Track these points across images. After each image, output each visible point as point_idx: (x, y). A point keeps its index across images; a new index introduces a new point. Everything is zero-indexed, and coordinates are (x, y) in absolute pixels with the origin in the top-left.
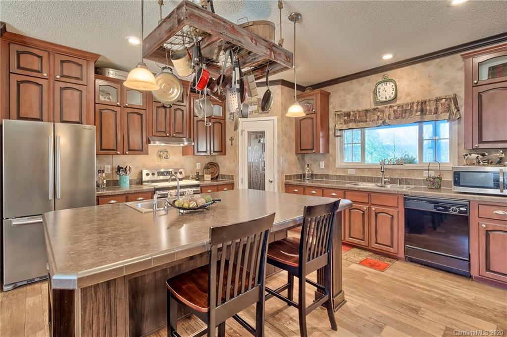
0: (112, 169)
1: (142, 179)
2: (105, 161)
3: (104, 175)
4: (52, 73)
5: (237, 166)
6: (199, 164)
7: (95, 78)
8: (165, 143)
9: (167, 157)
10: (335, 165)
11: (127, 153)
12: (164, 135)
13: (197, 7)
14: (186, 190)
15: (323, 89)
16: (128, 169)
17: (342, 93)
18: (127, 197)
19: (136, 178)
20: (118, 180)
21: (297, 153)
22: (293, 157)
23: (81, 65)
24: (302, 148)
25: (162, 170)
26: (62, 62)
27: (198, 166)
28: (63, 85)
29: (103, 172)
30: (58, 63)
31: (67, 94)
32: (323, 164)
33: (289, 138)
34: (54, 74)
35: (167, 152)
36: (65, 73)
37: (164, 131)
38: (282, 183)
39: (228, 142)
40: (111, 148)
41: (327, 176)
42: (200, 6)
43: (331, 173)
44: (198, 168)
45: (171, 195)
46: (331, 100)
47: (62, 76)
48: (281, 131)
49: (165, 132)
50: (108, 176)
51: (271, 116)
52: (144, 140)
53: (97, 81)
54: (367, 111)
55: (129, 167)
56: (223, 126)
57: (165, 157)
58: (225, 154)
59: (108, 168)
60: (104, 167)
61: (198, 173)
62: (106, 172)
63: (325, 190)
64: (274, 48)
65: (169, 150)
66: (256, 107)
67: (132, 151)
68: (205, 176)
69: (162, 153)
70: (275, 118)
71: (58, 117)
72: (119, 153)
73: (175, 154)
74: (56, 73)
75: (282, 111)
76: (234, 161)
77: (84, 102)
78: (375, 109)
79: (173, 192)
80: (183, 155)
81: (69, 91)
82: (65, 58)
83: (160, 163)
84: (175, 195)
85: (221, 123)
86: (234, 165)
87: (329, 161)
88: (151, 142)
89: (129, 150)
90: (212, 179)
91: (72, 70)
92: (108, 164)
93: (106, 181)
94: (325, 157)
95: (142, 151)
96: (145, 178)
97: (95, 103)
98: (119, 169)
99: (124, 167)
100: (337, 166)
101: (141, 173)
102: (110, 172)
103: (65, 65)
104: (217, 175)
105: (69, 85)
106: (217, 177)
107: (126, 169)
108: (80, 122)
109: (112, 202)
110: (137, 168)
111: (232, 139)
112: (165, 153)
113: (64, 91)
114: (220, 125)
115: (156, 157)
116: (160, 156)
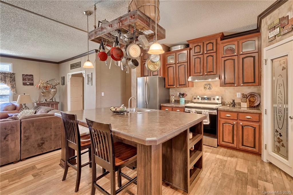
2: (177, 91)
3: (173, 97)
6: (240, 93)
8: (198, 80)
9: (210, 88)
12: (199, 74)
14: (203, 110)
18: (172, 109)
25: (205, 97)
27: (239, 95)
29: (173, 95)
35: (209, 85)
37: (199, 72)
40: (172, 84)
44: (238, 97)
45: (192, 112)
52: (187, 79)
57: (208, 89)
61: (233, 101)
65: (211, 84)
66: (278, 29)
67: (181, 85)
69: (206, 86)
72: (174, 86)
73: (216, 86)
79: (194, 110)
83: (205, 92)
84: (195, 112)
89: (179, 85)
90: (251, 107)
93: (174, 100)
97: (166, 65)
104: (257, 104)
109: (167, 109)
110: (192, 94)
112: (209, 86)
115: (202, 88)
116: (205, 88)
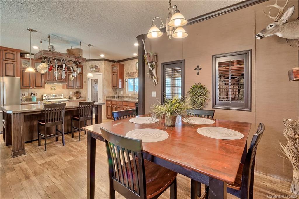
0: (29, 94)
1: (42, 98)
2: (25, 91)
3: (25, 96)
4: (2, 58)
5: (87, 93)
6: (71, 92)
7: (20, 58)
9: (55, 89)
10: (125, 92)
11: (35, 87)
12: (52, 80)
13: (47, 51)
15: (120, 63)
16: (36, 94)
17: (127, 65)
19: (40, 98)
20: (31, 99)
21: (112, 88)
22: (110, 90)
23: (14, 54)
24: (114, 86)
26: (6, 53)
27: (71, 93)
28: (6, 62)
29: (24, 95)
30: (4, 54)
31: (8, 65)
32: (122, 92)
33: (108, 82)
34: (3, 58)
36: (7, 58)
38: (105, 99)
39: (84, 83)
40: (28, 85)
41: (123, 97)
42: (48, 50)
43: (125, 96)
44: (70, 94)
46: (125, 67)
47: (6, 59)
48: (104, 79)
49: (53, 79)
50: (26, 97)
51: (100, 73)
52: (43, 82)
53: (21, 59)
54: (134, 72)
55: (37, 94)
56: (82, 76)
58: (83, 88)
59: (27, 94)
60: (25, 93)
61: (70, 96)
62: (25, 95)
63: (117, 102)
64: (77, 58)
65: (56, 87)
66: (94, 69)
67: (37, 87)
68: (74, 97)
69: (52, 88)
70: (102, 74)
71: (4, 74)
72: (31, 88)
73: (59, 88)
74: (3, 57)
75: (104, 71)
76: (86, 91)
77: (15, 68)
78: (136, 72)
80: (63, 88)
81: (9, 64)
82: (7, 52)
83: (52, 92)
85: (81, 75)
86: (86, 92)
87: (124, 91)
88: (46, 83)
89: (36, 86)
90: (77, 99)
91: (10, 56)
92: (27, 92)
93: (26, 99)
94: (123, 89)
95: (42, 87)
96: (44, 98)
97: (20, 68)
98: (32, 94)
99: (34, 93)
100: (126, 93)
101: (42, 96)
102: (27, 95)
103: (7, 54)
104: (79, 97)
105: (9, 62)
106: (80, 98)
107: (35, 94)
108: (14, 76)
110: (40, 93)
111: (85, 82)
113: (7, 64)
114: (80, 76)
115: (49, 89)
116: (51, 89)
